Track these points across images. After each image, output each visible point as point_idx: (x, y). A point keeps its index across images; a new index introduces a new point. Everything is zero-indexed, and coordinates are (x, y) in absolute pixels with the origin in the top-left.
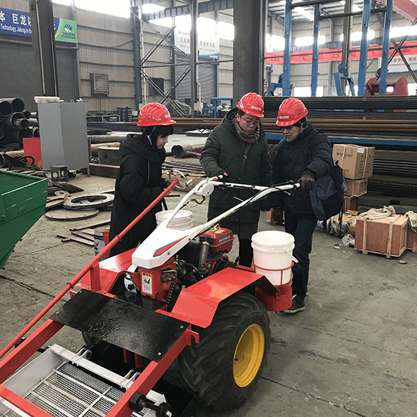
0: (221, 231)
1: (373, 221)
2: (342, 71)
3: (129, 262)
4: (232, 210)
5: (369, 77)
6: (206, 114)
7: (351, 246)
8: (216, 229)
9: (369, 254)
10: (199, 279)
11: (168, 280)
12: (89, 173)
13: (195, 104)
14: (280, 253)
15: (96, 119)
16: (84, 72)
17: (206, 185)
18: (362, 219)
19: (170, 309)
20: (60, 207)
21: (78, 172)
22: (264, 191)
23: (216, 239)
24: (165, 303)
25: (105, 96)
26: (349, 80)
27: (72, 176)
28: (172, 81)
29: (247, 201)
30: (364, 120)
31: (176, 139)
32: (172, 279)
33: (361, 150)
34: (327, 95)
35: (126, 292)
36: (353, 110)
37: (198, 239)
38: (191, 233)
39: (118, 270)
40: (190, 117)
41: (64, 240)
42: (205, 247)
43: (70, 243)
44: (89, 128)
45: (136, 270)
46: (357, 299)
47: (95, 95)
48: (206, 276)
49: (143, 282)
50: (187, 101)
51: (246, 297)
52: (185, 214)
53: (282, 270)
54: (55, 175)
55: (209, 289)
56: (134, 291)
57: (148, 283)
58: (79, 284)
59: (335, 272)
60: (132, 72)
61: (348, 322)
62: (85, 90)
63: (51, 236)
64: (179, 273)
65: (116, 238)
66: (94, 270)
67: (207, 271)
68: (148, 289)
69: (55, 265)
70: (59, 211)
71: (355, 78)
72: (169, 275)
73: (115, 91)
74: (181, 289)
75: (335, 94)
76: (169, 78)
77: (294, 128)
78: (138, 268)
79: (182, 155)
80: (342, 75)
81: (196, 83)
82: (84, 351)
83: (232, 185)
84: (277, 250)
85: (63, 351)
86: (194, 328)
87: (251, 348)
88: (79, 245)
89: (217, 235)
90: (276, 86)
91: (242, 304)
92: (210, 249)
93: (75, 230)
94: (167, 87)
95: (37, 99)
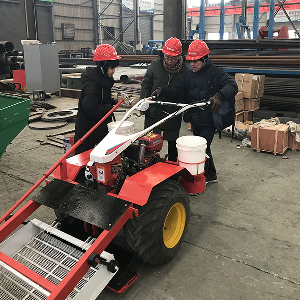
0: (154, 136)
1: (264, 128)
2: (242, 22)
3: (89, 159)
4: (163, 121)
5: (262, 25)
6: (145, 53)
7: (248, 146)
8: (151, 135)
9: (261, 152)
10: (139, 171)
11: (116, 172)
12: (60, 95)
13: (137, 46)
14: (197, 152)
15: (66, 56)
16: (57, 23)
17: (144, 104)
18: (256, 127)
19: (117, 193)
20: (40, 120)
21: (52, 95)
22: (185, 107)
23: (151, 142)
24: (114, 189)
25: (72, 40)
26: (247, 28)
27: (48, 97)
28: (121, 29)
29: (173, 114)
30: (258, 56)
31: (124, 70)
32: (120, 171)
33: (255, 78)
34: (231, 39)
35: (86, 181)
36: (250, 50)
37: (138, 142)
38: (133, 138)
39: (81, 165)
40: (134, 55)
41: (42, 143)
42: (143, 148)
43: (47, 146)
44: (61, 63)
45: (94, 165)
46: (253, 185)
47: (65, 39)
48: (144, 169)
49: (99, 173)
50: (132, 43)
51: (173, 184)
52: (129, 124)
53: (198, 164)
54: (36, 97)
55: (146, 178)
56: (92, 180)
57: (102, 174)
58: (52, 175)
59: (237, 165)
60: (92, 23)
61: (247, 202)
62: (58, 35)
63: (33, 141)
64: (125, 167)
65: (79, 142)
66: (63, 165)
67: (144, 165)
68: (102, 179)
69: (36, 161)
70: (39, 123)
71: (251, 26)
72: (117, 168)
73: (79, 36)
74: (126, 178)
75: (237, 38)
76: (118, 27)
77: (199, 62)
78: (94, 163)
79: (128, 82)
80: (242, 24)
81: (138, 31)
82: (56, 224)
83: (163, 103)
84: (194, 150)
85: (40, 224)
86: (135, 206)
87: (176, 221)
88: (53, 147)
89: (152, 139)
90: (194, 32)
91: (170, 189)
92: (147, 150)
93: (50, 136)
94: (117, 33)
95: (23, 42)
